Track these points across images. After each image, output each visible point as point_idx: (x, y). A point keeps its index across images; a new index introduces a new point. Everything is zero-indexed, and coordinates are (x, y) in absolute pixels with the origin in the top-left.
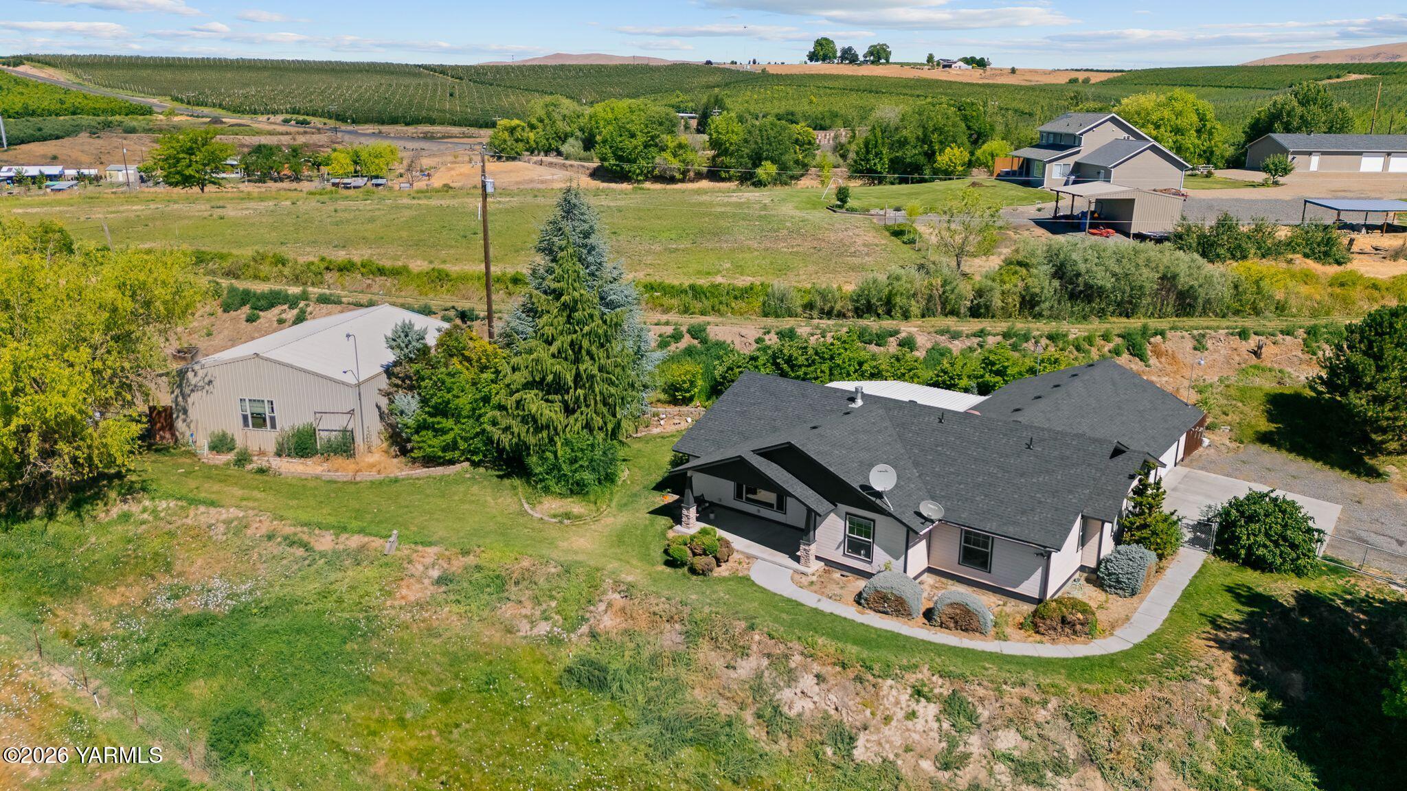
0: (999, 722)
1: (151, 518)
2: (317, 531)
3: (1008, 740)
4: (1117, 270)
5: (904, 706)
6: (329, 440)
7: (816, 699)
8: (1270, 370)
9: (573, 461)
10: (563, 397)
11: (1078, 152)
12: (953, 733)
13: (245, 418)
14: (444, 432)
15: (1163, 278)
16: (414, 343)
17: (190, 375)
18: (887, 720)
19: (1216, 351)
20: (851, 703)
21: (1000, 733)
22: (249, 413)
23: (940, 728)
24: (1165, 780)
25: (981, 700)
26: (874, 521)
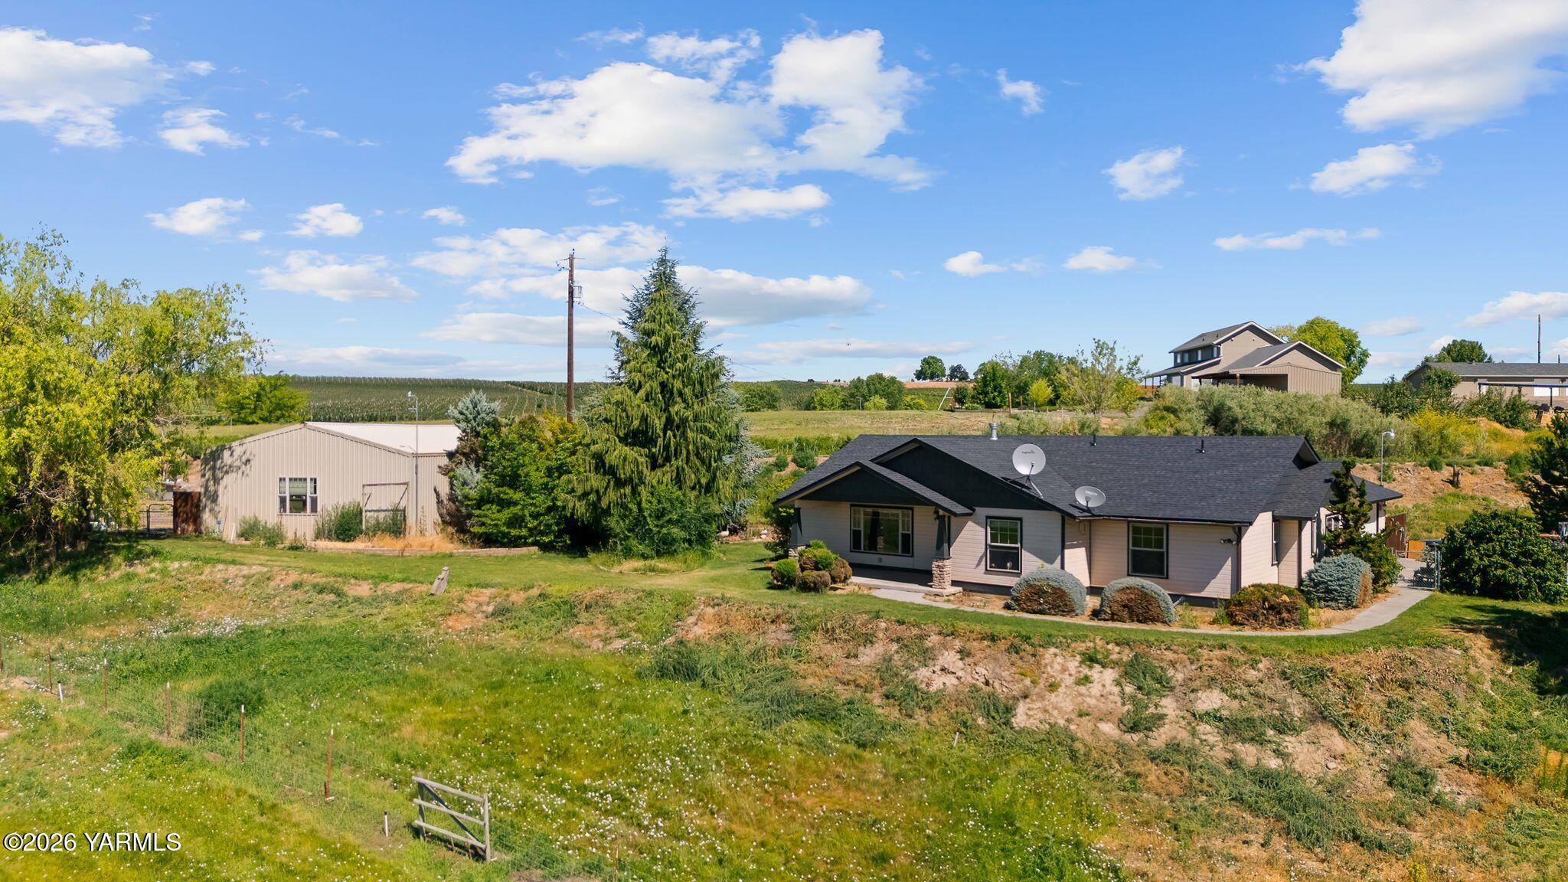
0: (1198, 683)
1: (158, 577)
2: (353, 581)
3: (1211, 700)
4: (1277, 415)
5: (1073, 672)
6: (377, 519)
7: (960, 673)
8: (1472, 498)
9: (659, 515)
10: (650, 450)
11: (1218, 363)
12: (1140, 696)
13: (283, 500)
14: (511, 503)
15: (1332, 424)
16: (483, 415)
17: (227, 453)
18: (1053, 687)
19: (1404, 481)
20: (1005, 674)
21: (1200, 694)
22: (287, 495)
23: (1123, 692)
24: (1423, 738)
25: (1173, 664)
26: (1020, 519)
